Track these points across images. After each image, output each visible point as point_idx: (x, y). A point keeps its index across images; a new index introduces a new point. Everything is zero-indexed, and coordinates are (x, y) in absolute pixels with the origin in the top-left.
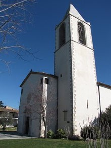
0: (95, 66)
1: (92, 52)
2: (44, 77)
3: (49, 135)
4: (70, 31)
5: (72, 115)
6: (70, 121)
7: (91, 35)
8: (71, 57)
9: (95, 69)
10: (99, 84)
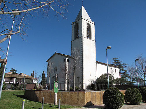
0: (95, 52)
1: (94, 43)
2: (67, 58)
3: (71, 89)
4: (82, 27)
5: (82, 79)
6: (81, 82)
7: (94, 29)
8: (82, 47)
9: (95, 54)
10: (97, 62)
